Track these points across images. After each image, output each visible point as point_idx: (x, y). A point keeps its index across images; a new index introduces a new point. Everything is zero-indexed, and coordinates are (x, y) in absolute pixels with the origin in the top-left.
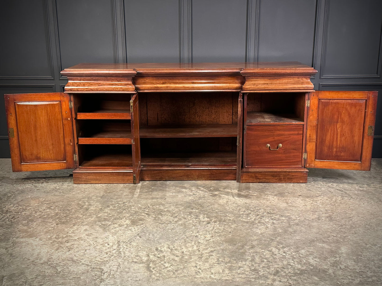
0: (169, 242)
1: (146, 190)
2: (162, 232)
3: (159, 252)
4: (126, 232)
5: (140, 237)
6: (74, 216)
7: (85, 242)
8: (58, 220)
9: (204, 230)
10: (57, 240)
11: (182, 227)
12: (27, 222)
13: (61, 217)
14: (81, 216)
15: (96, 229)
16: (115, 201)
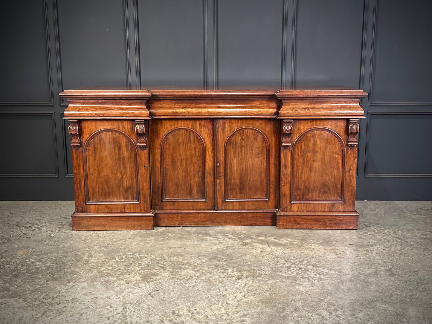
0: (189, 303)
1: (162, 238)
2: (181, 291)
3: (176, 317)
4: (135, 290)
5: (153, 297)
6: (69, 270)
7: (81, 304)
8: (49, 275)
9: (234, 288)
10: (45, 301)
11: (206, 284)
12: (10, 277)
13: (54, 271)
14: (78, 270)
15: (96, 287)
16: (123, 251)
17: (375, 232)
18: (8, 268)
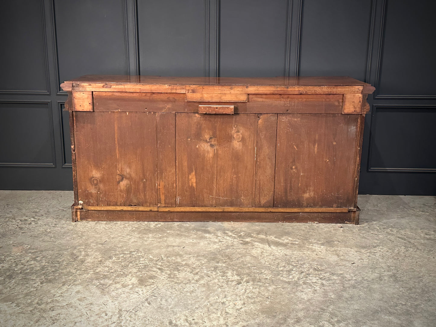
0: (187, 312)
1: (160, 235)
2: (178, 296)
4: (131, 296)
5: (149, 304)
6: (64, 271)
7: (76, 311)
8: (43, 277)
9: (233, 294)
10: (39, 307)
11: (204, 289)
12: (3, 278)
13: (48, 272)
14: (74, 271)
15: (91, 291)
16: (120, 249)
17: (378, 231)
18: (2, 267)
